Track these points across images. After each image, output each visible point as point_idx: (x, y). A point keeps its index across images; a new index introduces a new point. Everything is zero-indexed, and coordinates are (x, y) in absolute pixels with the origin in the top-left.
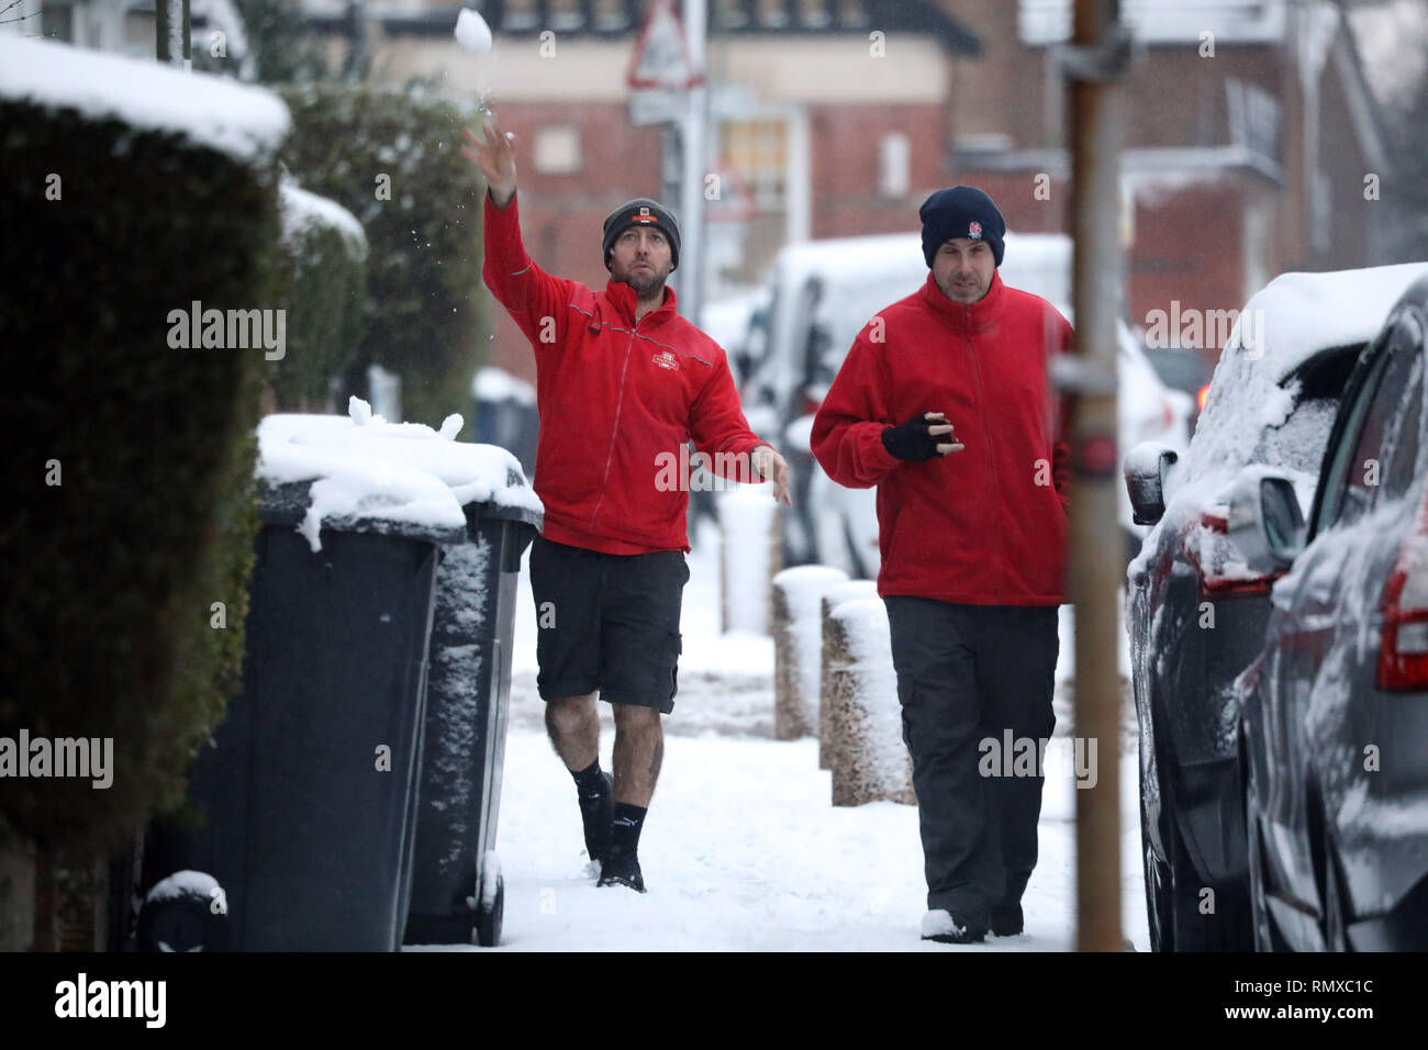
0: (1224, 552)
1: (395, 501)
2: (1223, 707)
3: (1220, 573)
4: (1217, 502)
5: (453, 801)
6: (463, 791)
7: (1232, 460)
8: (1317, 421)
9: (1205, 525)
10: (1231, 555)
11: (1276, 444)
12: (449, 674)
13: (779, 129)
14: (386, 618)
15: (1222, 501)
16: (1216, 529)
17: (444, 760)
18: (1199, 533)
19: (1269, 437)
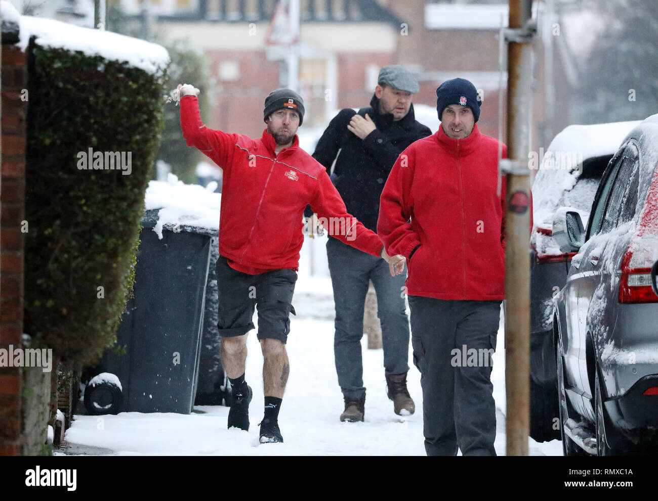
0: (546, 243)
1: (194, 218)
2: (545, 309)
3: (544, 252)
4: (543, 222)
5: (215, 345)
6: (219, 341)
7: (549, 204)
8: (586, 188)
9: (538, 232)
10: (549, 244)
11: (568, 198)
12: (213, 292)
13: (323, 62)
14: (190, 268)
15: (545, 222)
16: (543, 233)
17: (212, 328)
18: (536, 235)
19: (565, 195)
